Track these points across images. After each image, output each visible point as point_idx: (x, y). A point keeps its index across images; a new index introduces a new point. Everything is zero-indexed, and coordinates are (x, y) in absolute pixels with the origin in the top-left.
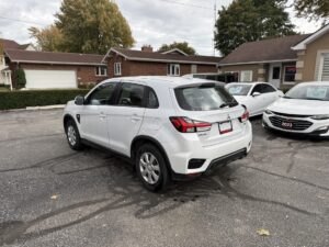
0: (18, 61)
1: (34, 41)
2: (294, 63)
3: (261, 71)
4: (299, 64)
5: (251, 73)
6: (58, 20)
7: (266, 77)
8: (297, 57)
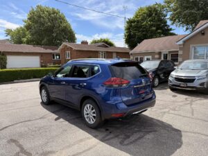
0: (2, 51)
1: (9, 37)
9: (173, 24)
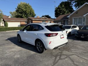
2: (68, 20)
3: (63, 22)
4: (69, 21)
5: (61, 22)
8: (68, 19)
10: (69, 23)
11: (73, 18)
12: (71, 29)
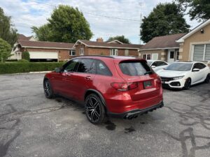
0: (25, 47)
1: (34, 34)
2: (178, 49)
3: (163, 54)
4: (181, 50)
5: (157, 54)
6: (48, 22)
7: (166, 57)
9: (192, 19)
10: (180, 57)
11: (191, 43)
12: (193, 71)
